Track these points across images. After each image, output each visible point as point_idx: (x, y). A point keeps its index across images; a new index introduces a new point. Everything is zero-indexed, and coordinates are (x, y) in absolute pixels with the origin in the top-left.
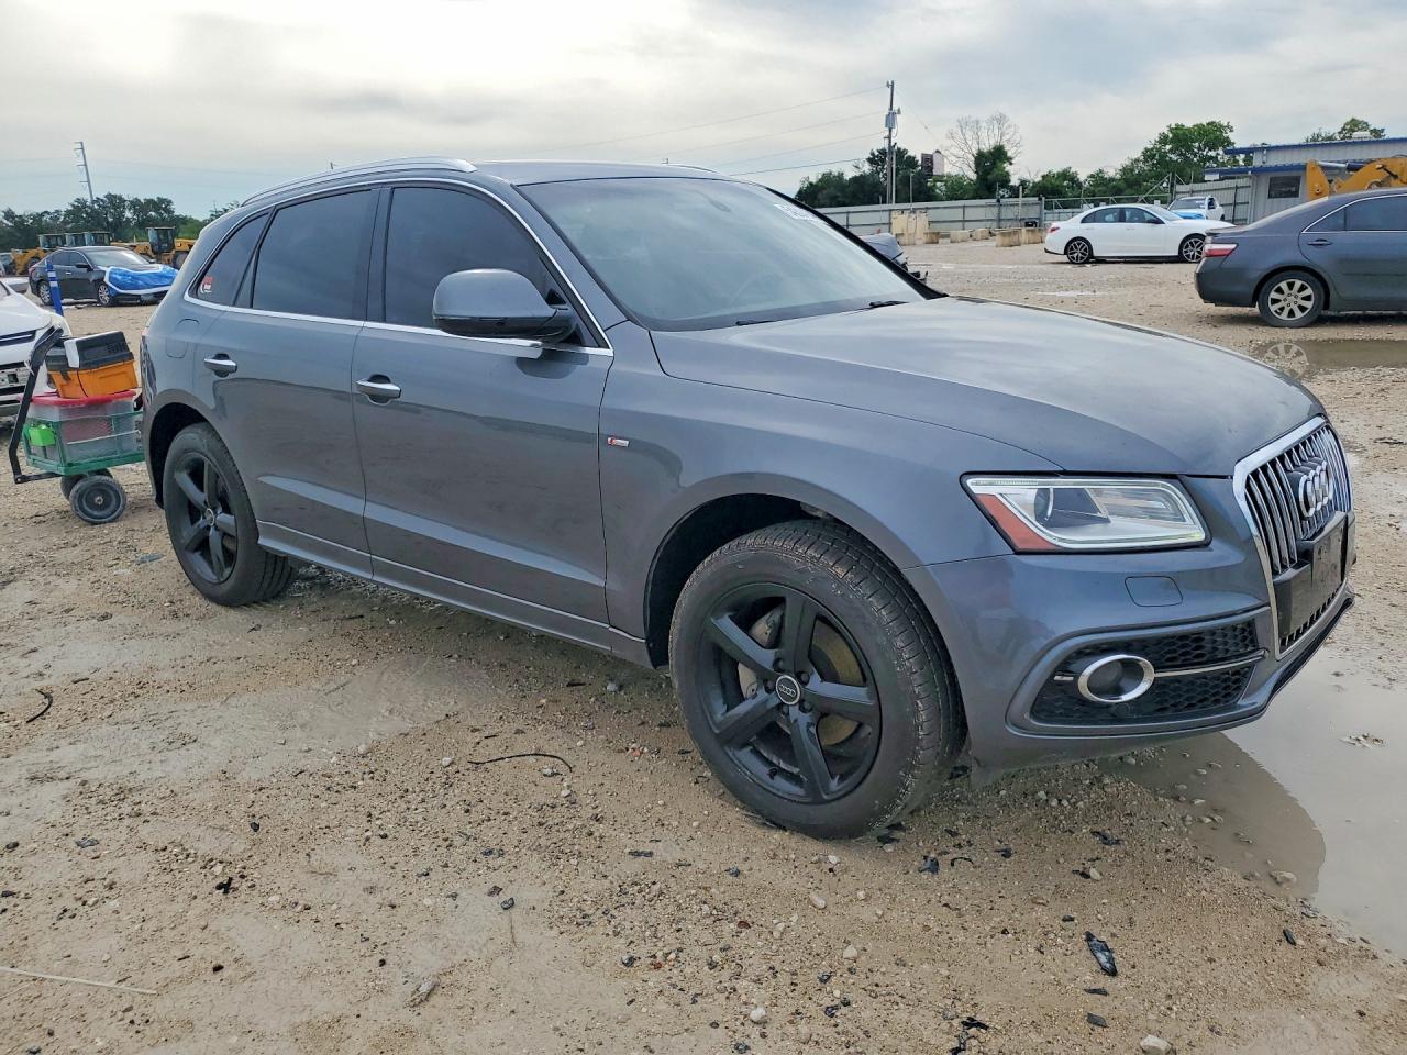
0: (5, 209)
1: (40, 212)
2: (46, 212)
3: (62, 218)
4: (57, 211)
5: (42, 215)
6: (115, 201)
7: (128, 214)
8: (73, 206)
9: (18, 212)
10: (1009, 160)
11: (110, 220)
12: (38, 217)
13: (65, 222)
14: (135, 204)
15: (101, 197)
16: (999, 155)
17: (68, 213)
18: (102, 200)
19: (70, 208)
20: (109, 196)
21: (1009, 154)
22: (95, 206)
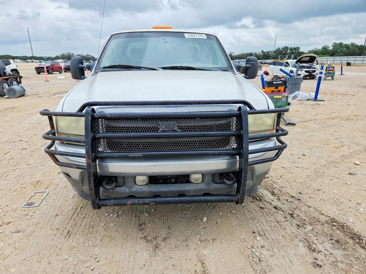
0: (262, 50)
1: (269, 51)
2: (270, 51)
4: (272, 51)
5: (269, 52)
6: (286, 48)
7: (288, 51)
8: (277, 49)
9: (265, 51)
11: (284, 52)
12: (268, 52)
13: (273, 53)
14: (291, 49)
15: (283, 47)
17: (275, 51)
18: (284, 48)
19: (276, 50)
22: (281, 49)
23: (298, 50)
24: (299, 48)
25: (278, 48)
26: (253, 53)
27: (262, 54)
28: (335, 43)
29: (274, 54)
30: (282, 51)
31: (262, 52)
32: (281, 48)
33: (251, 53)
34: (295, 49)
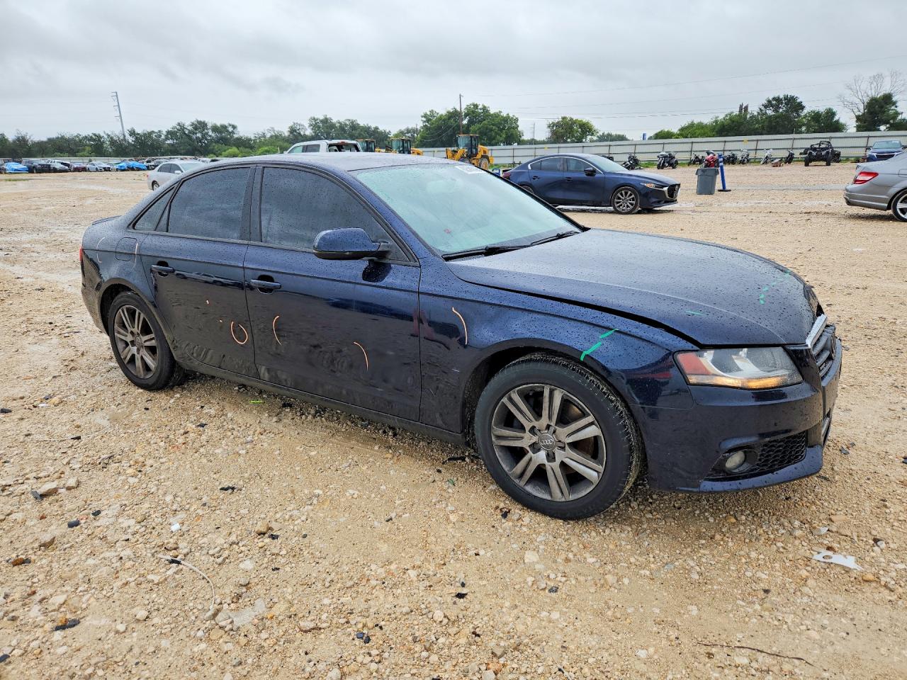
0: (130, 129)
2: (153, 132)
3: (163, 137)
4: (160, 131)
6: (201, 126)
9: (139, 130)
10: (894, 103)
13: (167, 138)
14: (215, 129)
16: (887, 99)
17: (168, 132)
20: (200, 123)
21: (894, 99)
22: (190, 128)
23: (233, 132)
24: (234, 127)
25: (179, 124)
26: (102, 134)
27: (131, 139)
28: (314, 119)
29: (168, 142)
30: (190, 132)
31: (132, 133)
32: (188, 123)
33: (95, 135)
34: (224, 127)
